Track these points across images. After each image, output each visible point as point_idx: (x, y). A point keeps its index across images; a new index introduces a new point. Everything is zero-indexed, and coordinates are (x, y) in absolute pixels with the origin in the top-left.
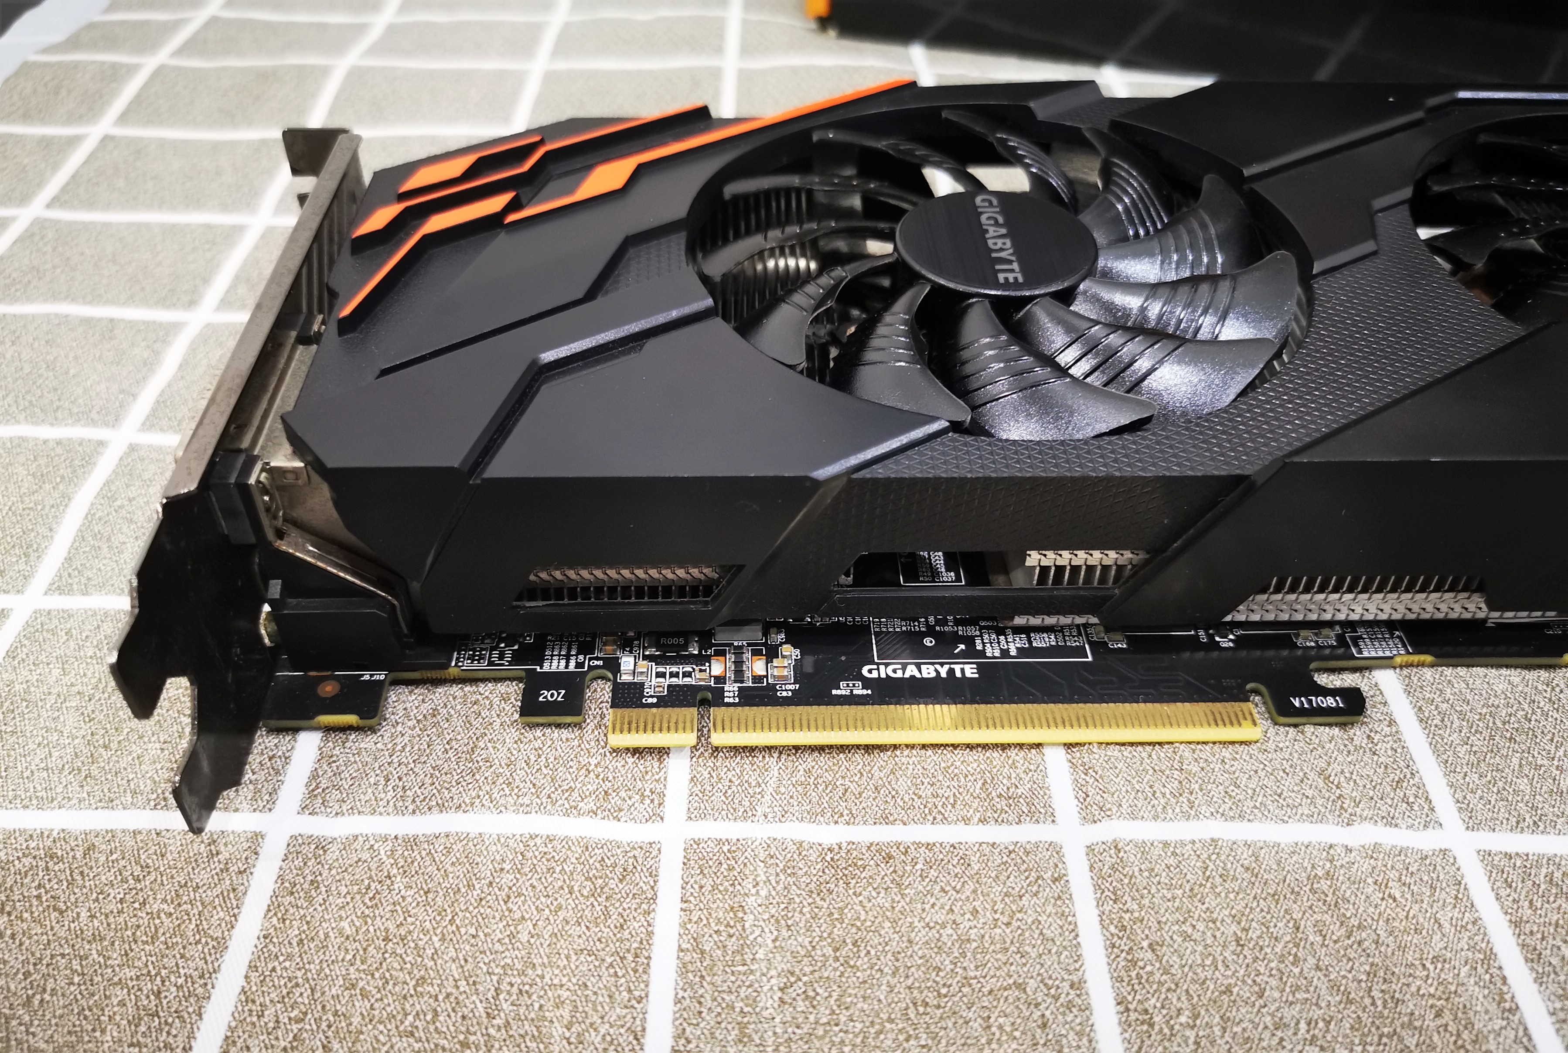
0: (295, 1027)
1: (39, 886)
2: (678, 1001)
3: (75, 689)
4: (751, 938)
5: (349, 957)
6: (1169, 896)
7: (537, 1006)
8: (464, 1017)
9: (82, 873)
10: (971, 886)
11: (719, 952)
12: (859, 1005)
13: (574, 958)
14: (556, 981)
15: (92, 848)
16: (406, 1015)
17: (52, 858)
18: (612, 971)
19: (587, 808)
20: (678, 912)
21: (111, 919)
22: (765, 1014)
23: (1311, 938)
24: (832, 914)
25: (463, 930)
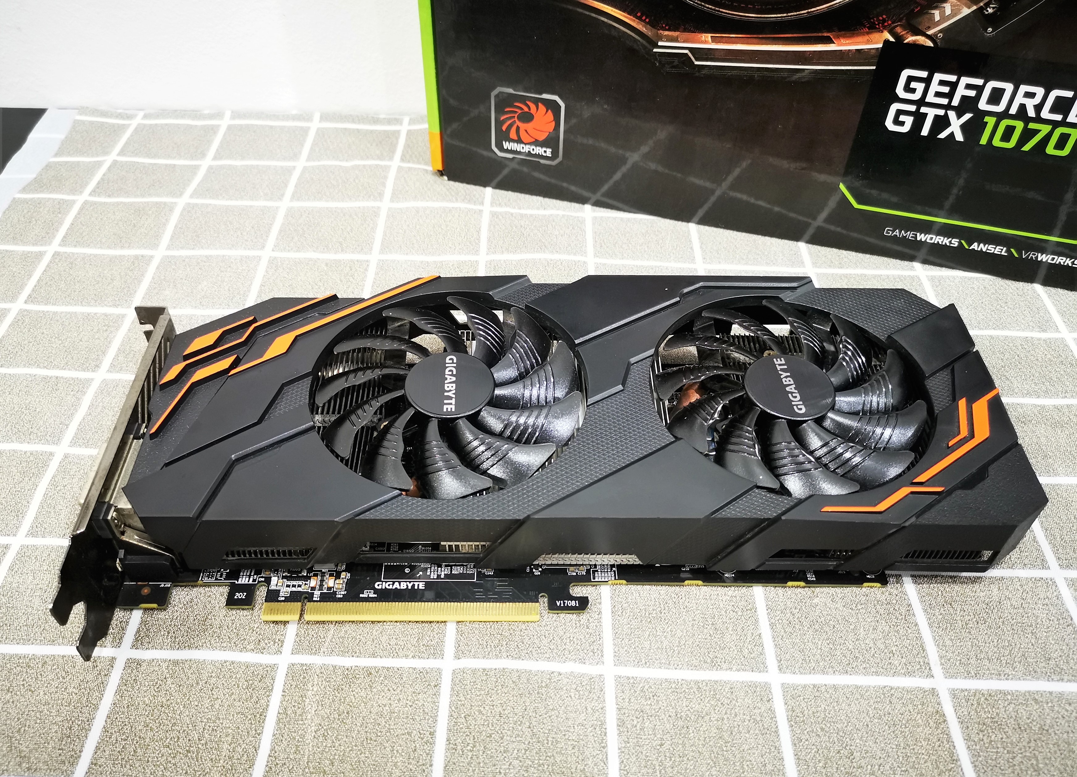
0: (123, 743)
1: (23, 680)
2: (274, 735)
3: (39, 586)
4: (307, 709)
5: (147, 713)
6: (478, 694)
7: (219, 736)
8: (189, 740)
9: (41, 674)
10: (400, 688)
11: (293, 715)
12: (344, 739)
13: (236, 716)
14: (227, 726)
15: (45, 663)
16: (167, 739)
17: (29, 667)
18: (250, 722)
19: (250, 648)
20: (280, 696)
21: (53, 696)
22: (307, 742)
23: (531, 714)
24: (341, 699)
25: (193, 703)
